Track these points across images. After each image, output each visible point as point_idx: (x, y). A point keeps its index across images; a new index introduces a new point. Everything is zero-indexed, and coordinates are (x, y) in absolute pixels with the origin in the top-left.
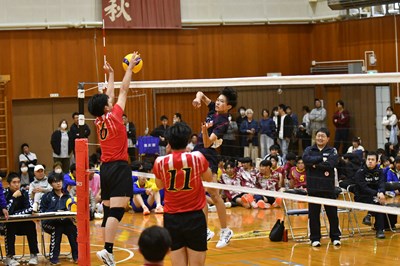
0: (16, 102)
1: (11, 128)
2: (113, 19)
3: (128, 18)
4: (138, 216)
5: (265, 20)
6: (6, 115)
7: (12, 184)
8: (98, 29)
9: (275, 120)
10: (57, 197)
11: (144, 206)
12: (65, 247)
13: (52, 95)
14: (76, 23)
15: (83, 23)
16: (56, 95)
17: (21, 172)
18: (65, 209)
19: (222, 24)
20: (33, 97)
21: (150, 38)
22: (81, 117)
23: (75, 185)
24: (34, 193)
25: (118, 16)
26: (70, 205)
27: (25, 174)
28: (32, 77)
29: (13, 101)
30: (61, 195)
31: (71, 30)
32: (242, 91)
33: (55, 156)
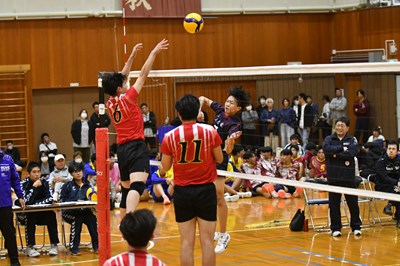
0: (36, 92)
1: (31, 117)
2: (133, 8)
3: (148, 7)
4: (158, 205)
5: (285, 8)
6: (26, 105)
7: (32, 173)
8: (119, 18)
9: (296, 109)
10: (77, 187)
11: (164, 196)
12: (85, 237)
13: (72, 85)
14: (96, 13)
15: (103, 12)
16: (76, 85)
17: (41, 162)
18: (86, 199)
19: (242, 13)
20: (53, 86)
21: (170, 27)
22: (102, 106)
23: (95, 174)
24: (54, 183)
25: (138, 5)
26: (91, 194)
27: (45, 164)
28: (52, 66)
29: (34, 90)
30: (82, 185)
31: (91, 19)
32: (262, 80)
33: (76, 145)
